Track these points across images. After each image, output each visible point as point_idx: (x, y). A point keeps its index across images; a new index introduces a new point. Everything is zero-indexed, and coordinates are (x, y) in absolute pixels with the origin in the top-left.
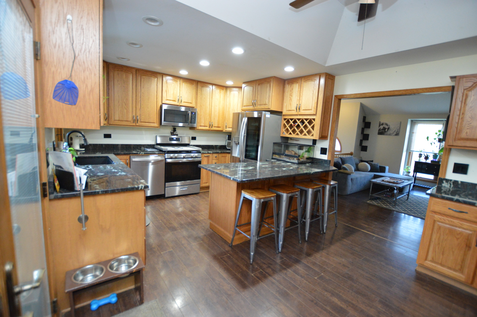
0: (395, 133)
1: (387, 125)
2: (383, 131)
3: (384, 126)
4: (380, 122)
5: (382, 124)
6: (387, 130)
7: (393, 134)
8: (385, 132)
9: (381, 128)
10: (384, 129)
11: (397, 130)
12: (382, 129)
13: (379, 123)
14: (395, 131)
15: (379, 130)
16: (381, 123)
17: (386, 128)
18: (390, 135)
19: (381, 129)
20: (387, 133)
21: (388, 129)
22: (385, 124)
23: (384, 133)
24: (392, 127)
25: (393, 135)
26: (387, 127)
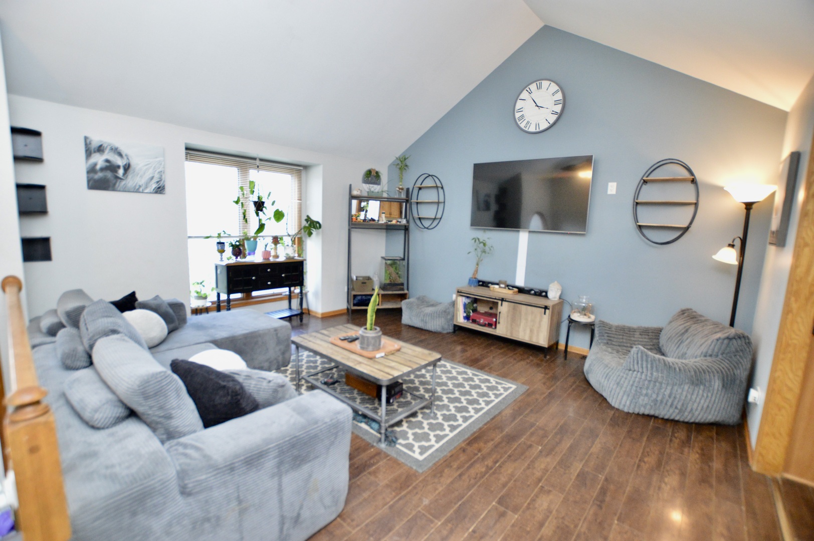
0: (154, 186)
1: (120, 155)
2: (109, 174)
3: (108, 155)
4: (86, 138)
5: (100, 149)
6: (121, 172)
7: (146, 187)
8: (117, 178)
9: (95, 164)
10: (111, 167)
11: (157, 176)
12: (102, 169)
13: (86, 144)
14: (152, 178)
15: (92, 170)
16: (95, 144)
17: (119, 167)
18: (137, 190)
19: (98, 167)
20: (123, 183)
21: (127, 168)
22: (112, 149)
23: (115, 184)
24: (137, 163)
25: (147, 191)
26: (120, 162)
